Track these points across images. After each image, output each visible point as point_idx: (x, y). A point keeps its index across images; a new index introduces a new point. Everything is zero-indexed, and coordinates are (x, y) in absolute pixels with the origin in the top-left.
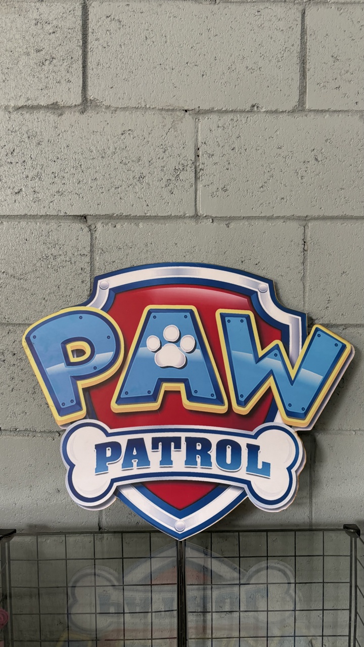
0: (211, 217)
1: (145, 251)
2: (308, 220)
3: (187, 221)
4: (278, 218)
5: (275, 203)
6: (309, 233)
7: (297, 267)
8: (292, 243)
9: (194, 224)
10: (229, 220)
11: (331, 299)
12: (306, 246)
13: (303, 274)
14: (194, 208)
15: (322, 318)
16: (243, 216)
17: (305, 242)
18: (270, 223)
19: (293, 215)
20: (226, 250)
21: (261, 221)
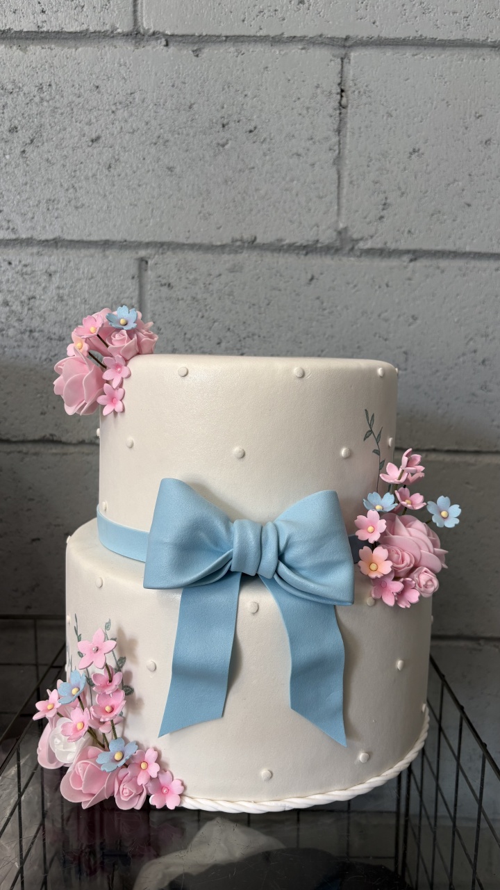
0: (165, 35)
1: (37, 99)
2: (349, 47)
3: (120, 43)
4: (292, 39)
5: (287, 11)
6: (351, 73)
7: (327, 139)
8: (319, 91)
9: (130, 48)
10: (198, 42)
11: (388, 201)
12: (344, 100)
13: (337, 152)
14: (130, 17)
15: (372, 237)
16: (225, 33)
17: (342, 91)
18: (276, 51)
19: (321, 36)
20: (192, 102)
21: (259, 45)
